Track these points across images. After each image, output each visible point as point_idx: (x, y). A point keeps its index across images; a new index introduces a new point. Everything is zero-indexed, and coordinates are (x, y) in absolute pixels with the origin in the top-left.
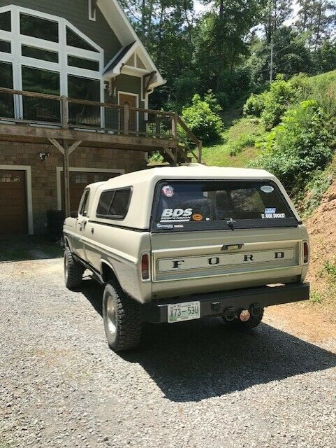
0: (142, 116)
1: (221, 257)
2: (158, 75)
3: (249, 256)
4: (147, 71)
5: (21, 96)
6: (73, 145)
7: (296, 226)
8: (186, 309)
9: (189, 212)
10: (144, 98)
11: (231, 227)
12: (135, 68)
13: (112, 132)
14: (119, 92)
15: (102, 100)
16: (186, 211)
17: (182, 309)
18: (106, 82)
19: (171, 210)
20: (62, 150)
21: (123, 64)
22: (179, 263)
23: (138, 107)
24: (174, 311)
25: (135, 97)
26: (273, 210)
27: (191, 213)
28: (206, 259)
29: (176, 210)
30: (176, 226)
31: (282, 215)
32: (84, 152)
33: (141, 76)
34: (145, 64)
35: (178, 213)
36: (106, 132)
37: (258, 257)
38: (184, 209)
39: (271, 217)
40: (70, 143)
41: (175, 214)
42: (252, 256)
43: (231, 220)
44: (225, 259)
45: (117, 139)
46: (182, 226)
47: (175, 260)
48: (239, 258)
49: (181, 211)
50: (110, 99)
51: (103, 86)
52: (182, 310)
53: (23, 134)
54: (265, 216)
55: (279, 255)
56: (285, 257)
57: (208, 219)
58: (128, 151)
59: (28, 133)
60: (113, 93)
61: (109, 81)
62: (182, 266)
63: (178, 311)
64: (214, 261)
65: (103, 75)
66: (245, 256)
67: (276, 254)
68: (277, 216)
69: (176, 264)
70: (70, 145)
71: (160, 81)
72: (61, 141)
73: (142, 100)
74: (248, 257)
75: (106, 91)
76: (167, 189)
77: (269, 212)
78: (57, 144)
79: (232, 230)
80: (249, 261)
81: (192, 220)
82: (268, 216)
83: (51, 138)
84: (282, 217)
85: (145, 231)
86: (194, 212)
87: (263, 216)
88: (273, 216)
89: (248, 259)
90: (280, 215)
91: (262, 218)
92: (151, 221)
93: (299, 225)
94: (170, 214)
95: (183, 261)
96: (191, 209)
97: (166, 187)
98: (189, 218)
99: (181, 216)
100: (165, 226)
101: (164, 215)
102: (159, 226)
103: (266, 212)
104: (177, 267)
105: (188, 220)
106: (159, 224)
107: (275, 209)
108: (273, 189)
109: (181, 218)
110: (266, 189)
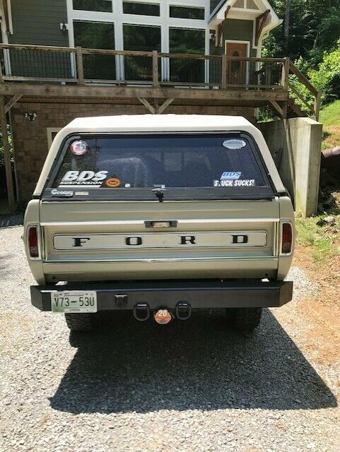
0: (253, 66)
1: (145, 237)
2: (273, 14)
3: (190, 238)
4: (260, 11)
6: (164, 104)
7: (271, 199)
8: (77, 299)
9: (102, 175)
10: (256, 45)
11: (160, 197)
12: (245, 9)
13: (216, 88)
14: (227, 41)
15: (207, 52)
16: (99, 174)
17: (71, 299)
18: (211, 31)
19: (77, 172)
20: (152, 110)
21: (229, 7)
22: (82, 240)
23: (248, 56)
24: (60, 300)
25: (246, 45)
26: (236, 175)
27: (104, 177)
28: (122, 238)
29: (84, 173)
30: (77, 193)
31: (250, 183)
33: (253, 19)
34: (257, 4)
35: (87, 176)
36: (211, 88)
37: (202, 240)
38: (96, 171)
39: (230, 184)
40: (161, 102)
41: (81, 178)
42: (193, 238)
43: (163, 187)
44: (150, 240)
45: (212, 95)
46: (86, 194)
47: (77, 237)
48: (173, 240)
49: (91, 174)
50: (216, 50)
51: (208, 36)
53: (113, 95)
54: (219, 183)
55: (240, 239)
56: (250, 243)
57: (128, 185)
58: (235, 108)
59: (117, 94)
60: (219, 43)
61: (216, 29)
62: (85, 245)
63: (65, 301)
64: (134, 241)
65: (209, 23)
66: (183, 238)
68: (241, 183)
69: (78, 242)
70: (160, 105)
71: (275, 21)
72: (153, 101)
73: (254, 47)
74: (187, 238)
75: (212, 42)
76: (78, 145)
77: (229, 177)
78: (147, 104)
79: (161, 201)
80: (189, 244)
81: (104, 185)
82: (224, 184)
83: (141, 98)
84: (250, 185)
85: (36, 197)
86: (109, 176)
87: (216, 183)
88: (234, 183)
89: (187, 242)
90: (247, 182)
91: (213, 185)
92: (45, 187)
93: (277, 198)
94: (75, 177)
95: (89, 239)
96: (106, 172)
97: (77, 143)
98: (101, 183)
99: (90, 180)
100: (62, 193)
101: (66, 178)
102: (54, 192)
103: (223, 177)
104: (80, 245)
105: (99, 186)
106: (55, 190)
107: (240, 173)
108: (244, 144)
109: (89, 183)
110: (232, 145)
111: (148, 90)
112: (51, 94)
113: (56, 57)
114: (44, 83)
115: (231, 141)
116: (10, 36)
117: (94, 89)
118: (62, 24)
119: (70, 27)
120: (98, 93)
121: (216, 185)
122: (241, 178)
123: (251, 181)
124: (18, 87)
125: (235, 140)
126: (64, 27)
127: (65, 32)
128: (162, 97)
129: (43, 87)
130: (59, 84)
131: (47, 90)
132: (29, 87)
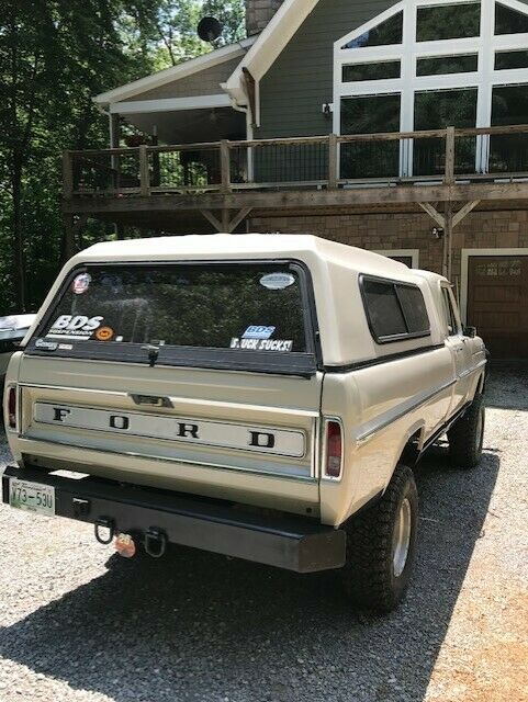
1: (132, 418)
3: (191, 428)
5: (411, 140)
6: (462, 211)
7: (308, 376)
8: (33, 493)
9: (95, 322)
11: (153, 359)
16: (92, 321)
17: (29, 492)
19: (70, 318)
20: (440, 220)
22: (62, 412)
24: (18, 492)
26: (266, 332)
27: (97, 325)
28: (107, 415)
29: (77, 318)
30: (62, 347)
31: (284, 346)
32: (515, 220)
35: (79, 322)
37: (207, 433)
38: (90, 317)
39: (254, 345)
40: (456, 206)
41: (73, 325)
42: (195, 428)
43: (162, 343)
44: (141, 423)
46: (70, 347)
47: (58, 407)
49: (84, 320)
52: (28, 495)
54: (239, 343)
55: (263, 440)
56: (277, 448)
57: (120, 339)
59: (385, 198)
62: (65, 419)
63: (23, 494)
64: (119, 422)
66: (182, 426)
67: (255, 435)
68: (271, 345)
69: (58, 416)
72: (440, 207)
74: (186, 427)
76: (81, 280)
77: (254, 334)
78: (432, 212)
79: (152, 364)
80: (189, 437)
81: (93, 338)
82: (246, 344)
83: (423, 203)
84: (283, 349)
85: (21, 349)
86: (103, 324)
87: (234, 343)
88: (259, 344)
89: (186, 433)
90: (279, 343)
91: (228, 346)
92: (33, 335)
93: (319, 375)
94: (66, 324)
95: (69, 411)
96: (101, 318)
97: (81, 277)
98: (91, 333)
99: (80, 329)
100: (47, 344)
101: (57, 325)
102: (40, 343)
103: (246, 334)
104: (59, 419)
105: (87, 338)
106: (41, 340)
107: (273, 328)
108: (292, 280)
109: (77, 332)
110: (272, 282)
111: (436, 189)
112: (289, 205)
113: (310, 152)
114: (282, 189)
115: (274, 275)
116: (255, 129)
117: (350, 193)
118: (324, 105)
119: (335, 108)
120: (355, 198)
121: (233, 346)
122: (273, 337)
123: (286, 342)
124: (248, 197)
125: (281, 275)
126: (327, 108)
127: (329, 116)
128: (460, 199)
129: (279, 196)
130: (314, 188)
131: (284, 199)
132: (261, 197)
